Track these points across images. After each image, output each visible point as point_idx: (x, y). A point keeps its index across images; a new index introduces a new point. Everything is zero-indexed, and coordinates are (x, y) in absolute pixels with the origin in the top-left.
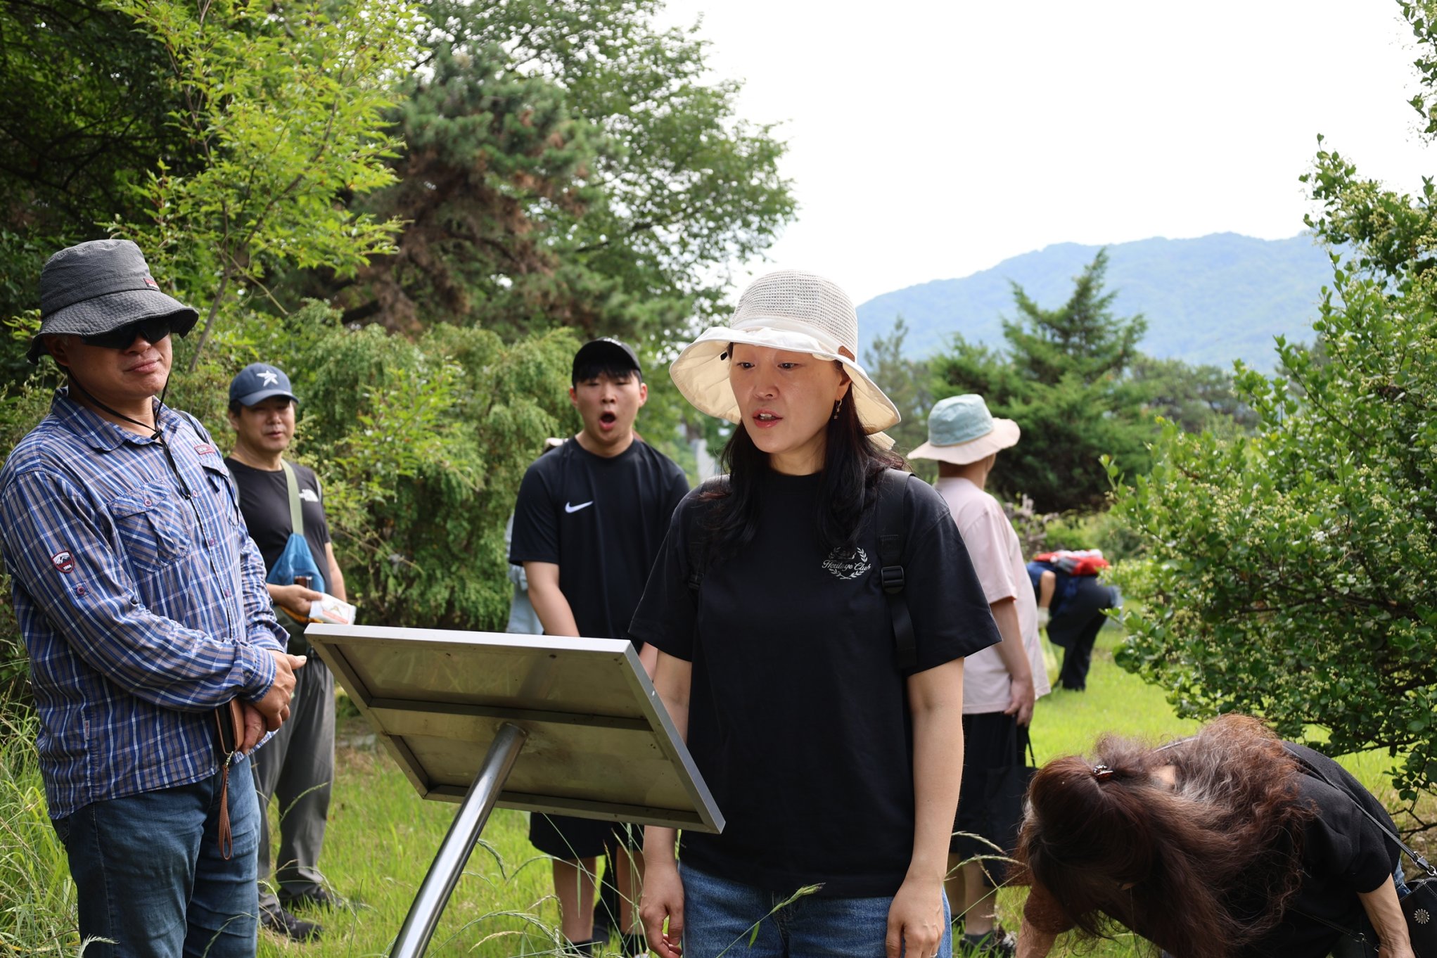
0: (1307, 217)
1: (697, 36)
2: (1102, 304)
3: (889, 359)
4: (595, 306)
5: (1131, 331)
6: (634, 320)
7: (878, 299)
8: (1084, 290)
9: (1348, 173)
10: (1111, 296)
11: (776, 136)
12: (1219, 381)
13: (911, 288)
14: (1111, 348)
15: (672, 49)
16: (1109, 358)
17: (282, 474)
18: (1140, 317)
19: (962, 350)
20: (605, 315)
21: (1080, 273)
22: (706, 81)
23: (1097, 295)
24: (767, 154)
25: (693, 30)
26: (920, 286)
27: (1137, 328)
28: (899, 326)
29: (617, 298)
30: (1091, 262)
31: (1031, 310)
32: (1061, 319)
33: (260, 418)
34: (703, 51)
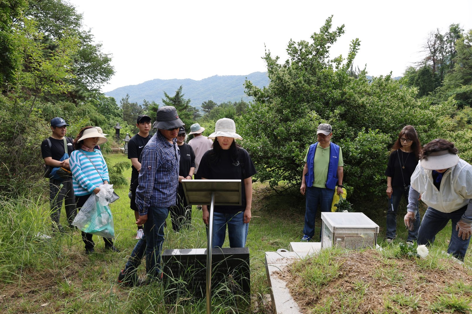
0: (245, 91)
1: (90, 33)
2: (182, 96)
3: (125, 102)
4: (75, 93)
5: (188, 102)
6: (85, 97)
7: (118, 88)
8: (178, 94)
9: (251, 84)
10: (183, 95)
11: (109, 57)
12: (191, 108)
13: (125, 86)
14: (184, 105)
15: (84, 35)
16: (183, 107)
17: (63, 140)
18: (189, 99)
19: (155, 105)
20: (78, 95)
21: (177, 90)
22: (93, 44)
23: (181, 95)
24: (106, 60)
25: (89, 32)
26: (127, 86)
27: (189, 101)
28: (127, 96)
29: (81, 92)
30: (179, 88)
31: (168, 97)
32: (174, 99)
33: (60, 130)
34: (91, 37)
